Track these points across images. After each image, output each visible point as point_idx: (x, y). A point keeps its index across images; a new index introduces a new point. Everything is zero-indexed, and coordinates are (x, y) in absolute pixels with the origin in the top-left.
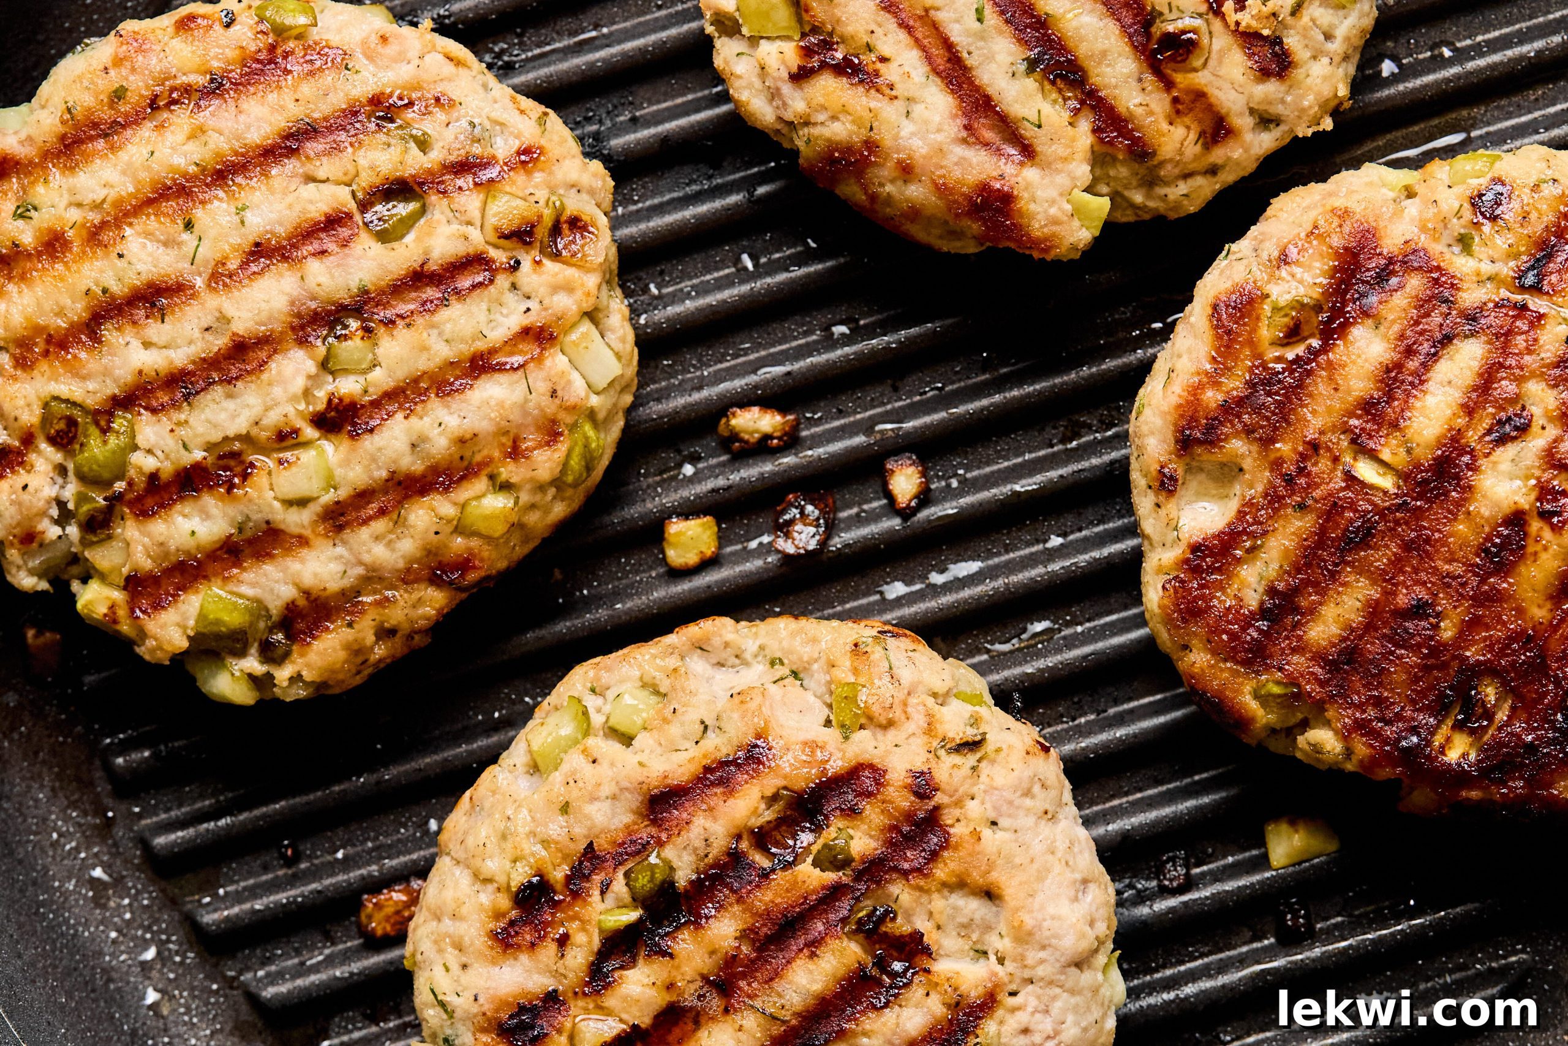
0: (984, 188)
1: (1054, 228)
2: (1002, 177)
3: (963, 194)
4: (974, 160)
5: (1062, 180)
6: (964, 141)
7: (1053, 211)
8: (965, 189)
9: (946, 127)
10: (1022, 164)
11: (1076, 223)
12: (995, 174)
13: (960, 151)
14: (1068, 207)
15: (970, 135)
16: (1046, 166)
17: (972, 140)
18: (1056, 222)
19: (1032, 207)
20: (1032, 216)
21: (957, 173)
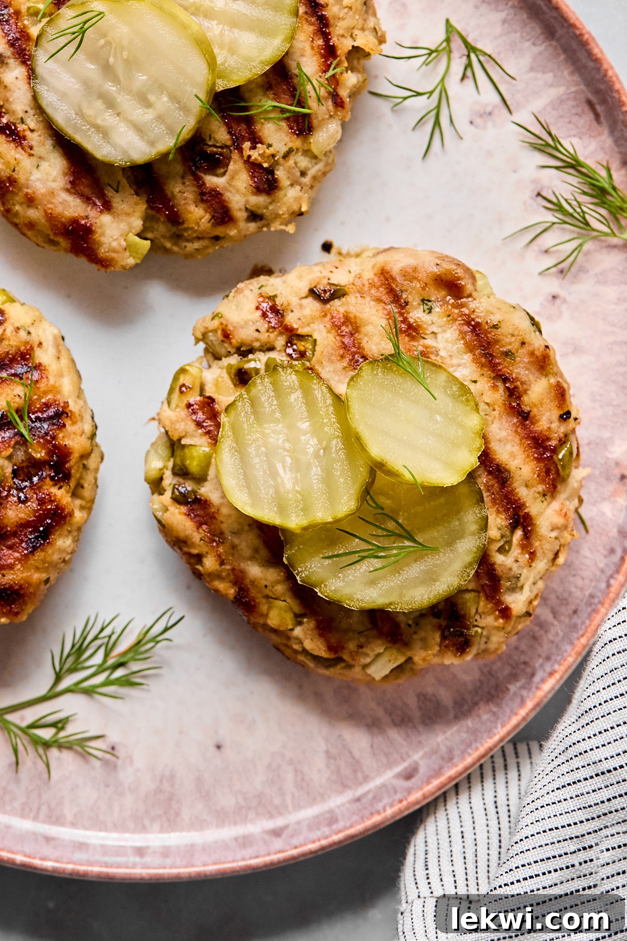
0: (75, 221)
1: (113, 255)
2: (87, 217)
3: (62, 222)
4: (72, 204)
5: (123, 226)
6: (68, 190)
7: (114, 244)
8: (63, 220)
9: (59, 179)
10: (101, 212)
11: (127, 254)
12: (83, 214)
13: (65, 196)
14: (124, 244)
15: (74, 188)
16: (116, 215)
17: (73, 191)
18: (114, 251)
19: (103, 239)
20: (100, 244)
21: (59, 209)
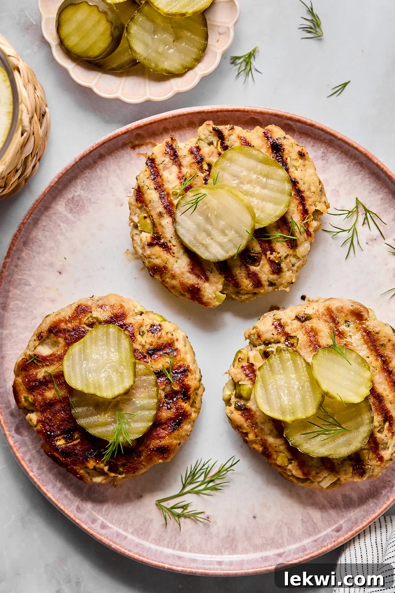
0: (193, 286)
1: (209, 301)
2: (198, 284)
3: (187, 286)
4: (192, 278)
5: (214, 288)
6: (190, 272)
7: (210, 296)
8: (188, 285)
9: (186, 267)
10: (204, 282)
11: (216, 300)
12: (196, 283)
13: (188, 275)
14: (214, 296)
15: (192, 271)
16: (211, 283)
17: (192, 272)
18: (210, 299)
19: (205, 294)
20: (204, 296)
21: (186, 280)
